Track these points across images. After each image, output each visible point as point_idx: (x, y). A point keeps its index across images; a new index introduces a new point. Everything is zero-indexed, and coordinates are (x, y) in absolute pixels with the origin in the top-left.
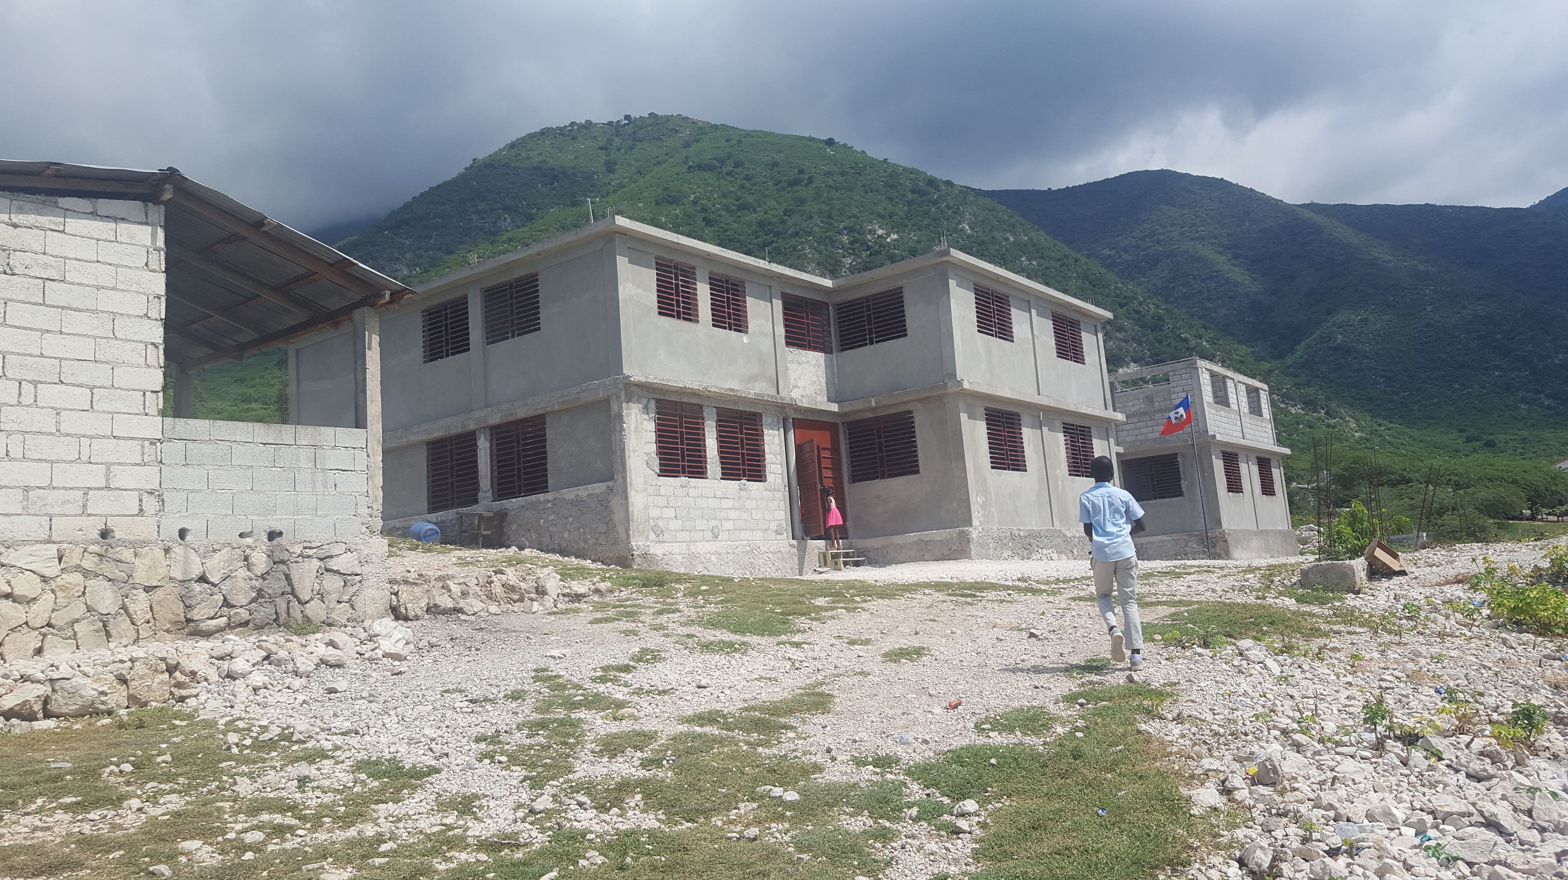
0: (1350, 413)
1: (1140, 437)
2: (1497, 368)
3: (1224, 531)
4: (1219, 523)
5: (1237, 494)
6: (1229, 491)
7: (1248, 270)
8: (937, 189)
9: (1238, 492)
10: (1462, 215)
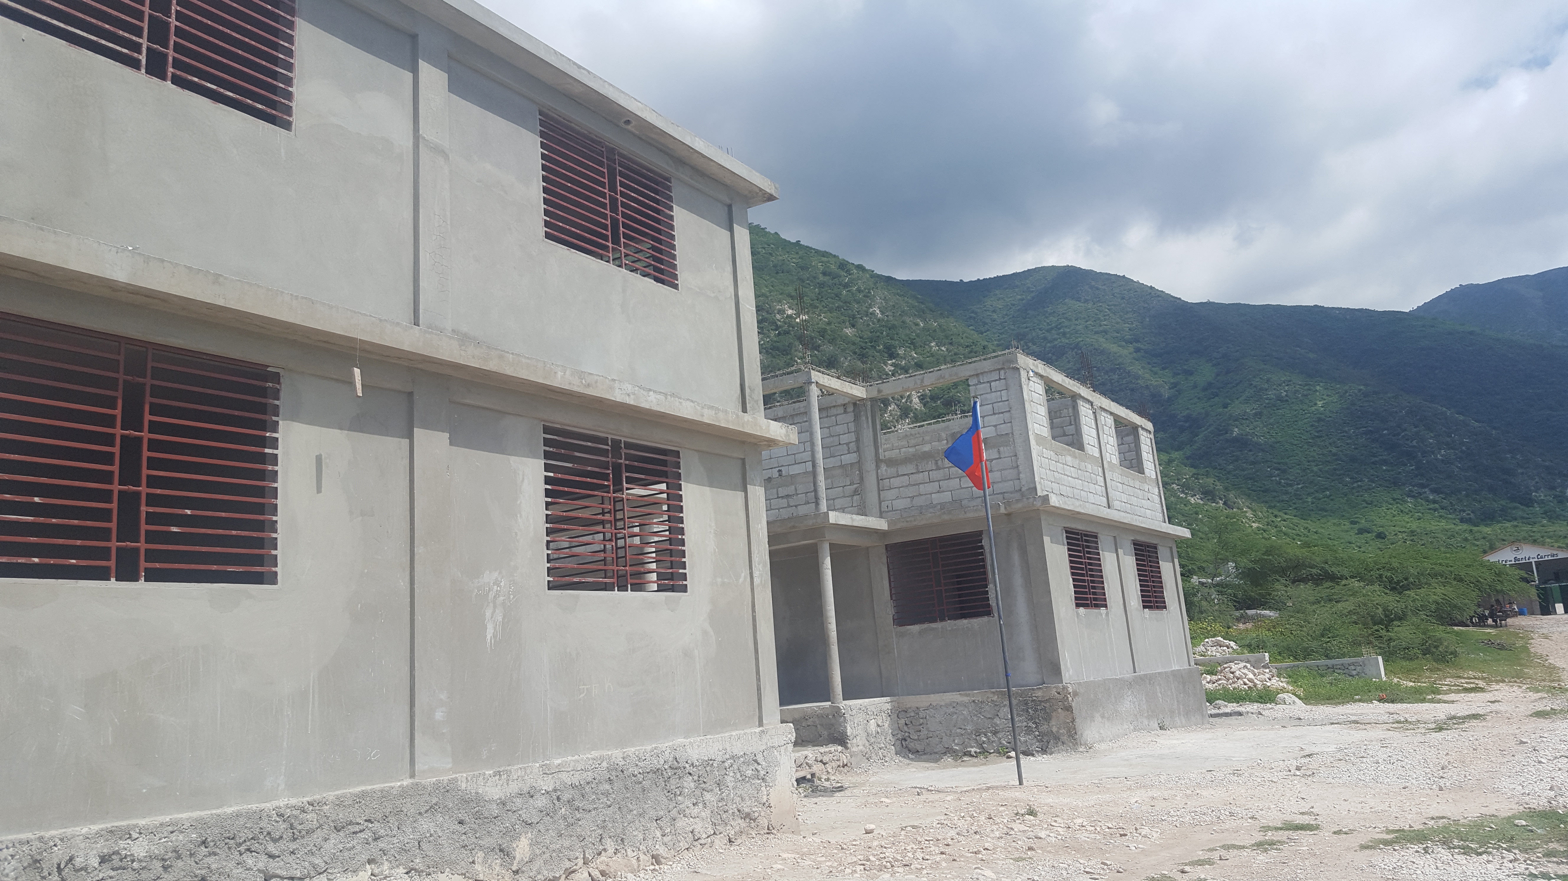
0: (1247, 504)
1: (919, 501)
2: (1385, 462)
3: (1064, 688)
4: (1056, 670)
5: (1095, 611)
6: (1078, 605)
7: (1149, 363)
8: (848, 272)
9: (1097, 606)
10: (1348, 317)
